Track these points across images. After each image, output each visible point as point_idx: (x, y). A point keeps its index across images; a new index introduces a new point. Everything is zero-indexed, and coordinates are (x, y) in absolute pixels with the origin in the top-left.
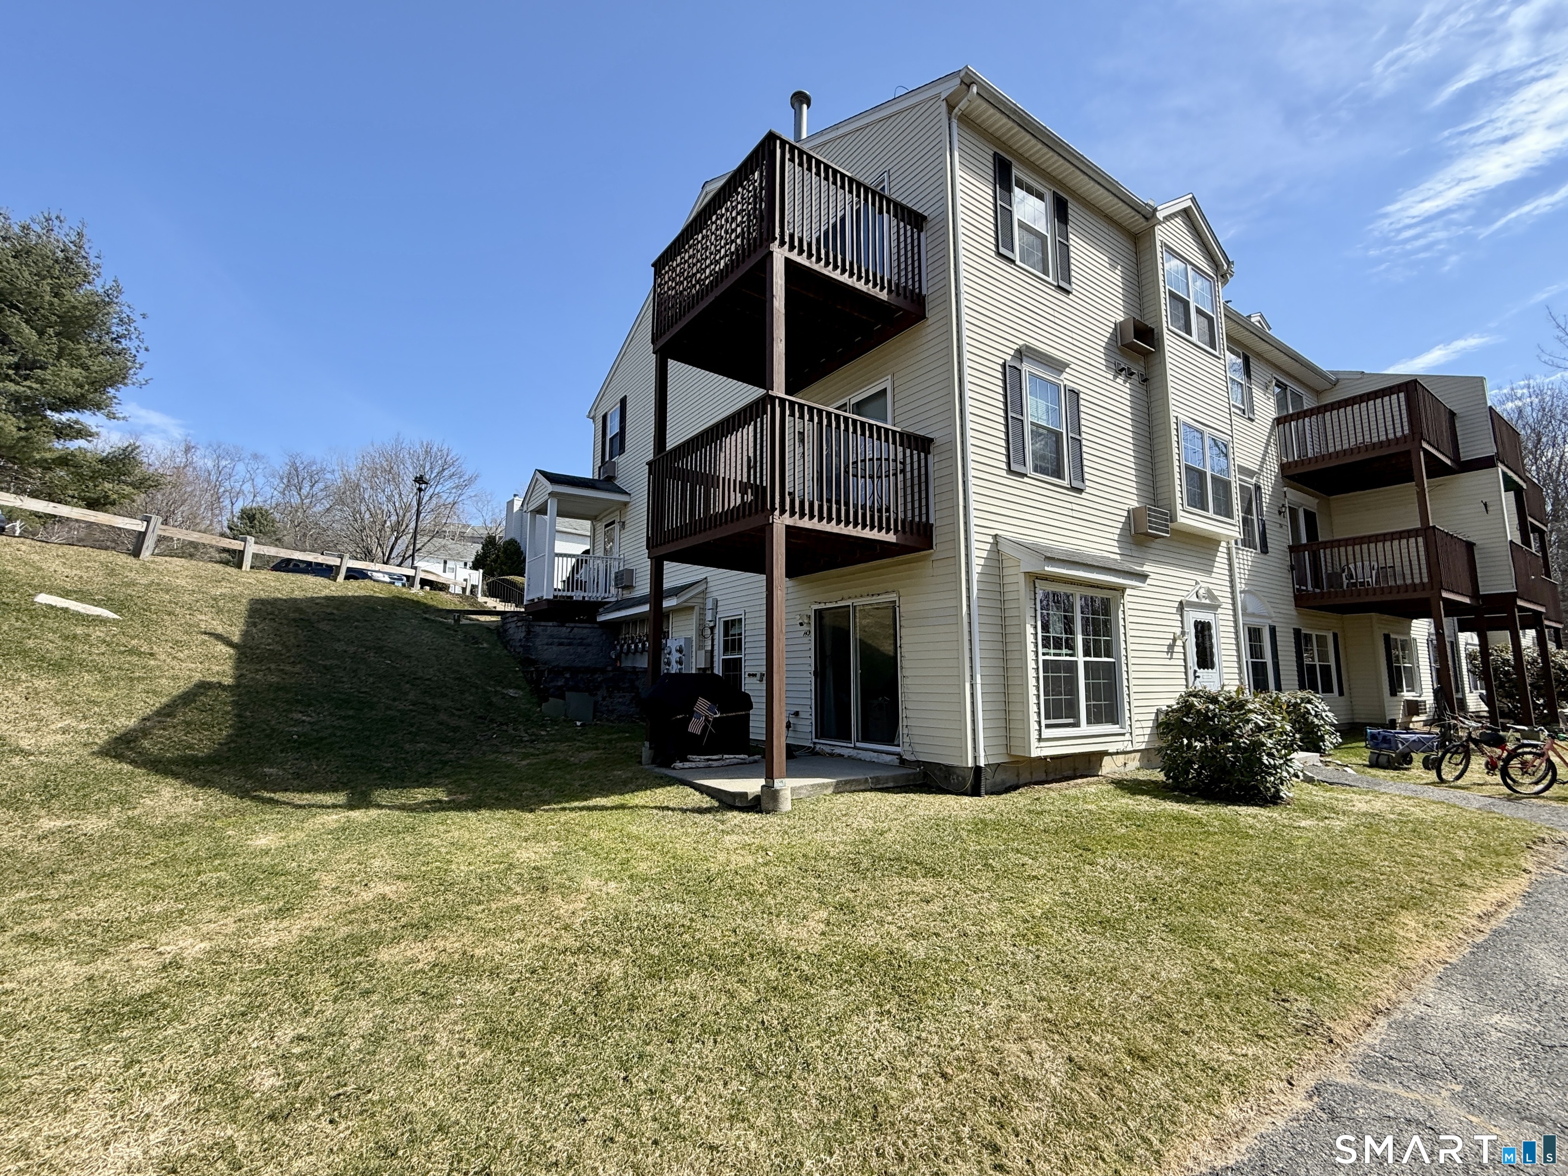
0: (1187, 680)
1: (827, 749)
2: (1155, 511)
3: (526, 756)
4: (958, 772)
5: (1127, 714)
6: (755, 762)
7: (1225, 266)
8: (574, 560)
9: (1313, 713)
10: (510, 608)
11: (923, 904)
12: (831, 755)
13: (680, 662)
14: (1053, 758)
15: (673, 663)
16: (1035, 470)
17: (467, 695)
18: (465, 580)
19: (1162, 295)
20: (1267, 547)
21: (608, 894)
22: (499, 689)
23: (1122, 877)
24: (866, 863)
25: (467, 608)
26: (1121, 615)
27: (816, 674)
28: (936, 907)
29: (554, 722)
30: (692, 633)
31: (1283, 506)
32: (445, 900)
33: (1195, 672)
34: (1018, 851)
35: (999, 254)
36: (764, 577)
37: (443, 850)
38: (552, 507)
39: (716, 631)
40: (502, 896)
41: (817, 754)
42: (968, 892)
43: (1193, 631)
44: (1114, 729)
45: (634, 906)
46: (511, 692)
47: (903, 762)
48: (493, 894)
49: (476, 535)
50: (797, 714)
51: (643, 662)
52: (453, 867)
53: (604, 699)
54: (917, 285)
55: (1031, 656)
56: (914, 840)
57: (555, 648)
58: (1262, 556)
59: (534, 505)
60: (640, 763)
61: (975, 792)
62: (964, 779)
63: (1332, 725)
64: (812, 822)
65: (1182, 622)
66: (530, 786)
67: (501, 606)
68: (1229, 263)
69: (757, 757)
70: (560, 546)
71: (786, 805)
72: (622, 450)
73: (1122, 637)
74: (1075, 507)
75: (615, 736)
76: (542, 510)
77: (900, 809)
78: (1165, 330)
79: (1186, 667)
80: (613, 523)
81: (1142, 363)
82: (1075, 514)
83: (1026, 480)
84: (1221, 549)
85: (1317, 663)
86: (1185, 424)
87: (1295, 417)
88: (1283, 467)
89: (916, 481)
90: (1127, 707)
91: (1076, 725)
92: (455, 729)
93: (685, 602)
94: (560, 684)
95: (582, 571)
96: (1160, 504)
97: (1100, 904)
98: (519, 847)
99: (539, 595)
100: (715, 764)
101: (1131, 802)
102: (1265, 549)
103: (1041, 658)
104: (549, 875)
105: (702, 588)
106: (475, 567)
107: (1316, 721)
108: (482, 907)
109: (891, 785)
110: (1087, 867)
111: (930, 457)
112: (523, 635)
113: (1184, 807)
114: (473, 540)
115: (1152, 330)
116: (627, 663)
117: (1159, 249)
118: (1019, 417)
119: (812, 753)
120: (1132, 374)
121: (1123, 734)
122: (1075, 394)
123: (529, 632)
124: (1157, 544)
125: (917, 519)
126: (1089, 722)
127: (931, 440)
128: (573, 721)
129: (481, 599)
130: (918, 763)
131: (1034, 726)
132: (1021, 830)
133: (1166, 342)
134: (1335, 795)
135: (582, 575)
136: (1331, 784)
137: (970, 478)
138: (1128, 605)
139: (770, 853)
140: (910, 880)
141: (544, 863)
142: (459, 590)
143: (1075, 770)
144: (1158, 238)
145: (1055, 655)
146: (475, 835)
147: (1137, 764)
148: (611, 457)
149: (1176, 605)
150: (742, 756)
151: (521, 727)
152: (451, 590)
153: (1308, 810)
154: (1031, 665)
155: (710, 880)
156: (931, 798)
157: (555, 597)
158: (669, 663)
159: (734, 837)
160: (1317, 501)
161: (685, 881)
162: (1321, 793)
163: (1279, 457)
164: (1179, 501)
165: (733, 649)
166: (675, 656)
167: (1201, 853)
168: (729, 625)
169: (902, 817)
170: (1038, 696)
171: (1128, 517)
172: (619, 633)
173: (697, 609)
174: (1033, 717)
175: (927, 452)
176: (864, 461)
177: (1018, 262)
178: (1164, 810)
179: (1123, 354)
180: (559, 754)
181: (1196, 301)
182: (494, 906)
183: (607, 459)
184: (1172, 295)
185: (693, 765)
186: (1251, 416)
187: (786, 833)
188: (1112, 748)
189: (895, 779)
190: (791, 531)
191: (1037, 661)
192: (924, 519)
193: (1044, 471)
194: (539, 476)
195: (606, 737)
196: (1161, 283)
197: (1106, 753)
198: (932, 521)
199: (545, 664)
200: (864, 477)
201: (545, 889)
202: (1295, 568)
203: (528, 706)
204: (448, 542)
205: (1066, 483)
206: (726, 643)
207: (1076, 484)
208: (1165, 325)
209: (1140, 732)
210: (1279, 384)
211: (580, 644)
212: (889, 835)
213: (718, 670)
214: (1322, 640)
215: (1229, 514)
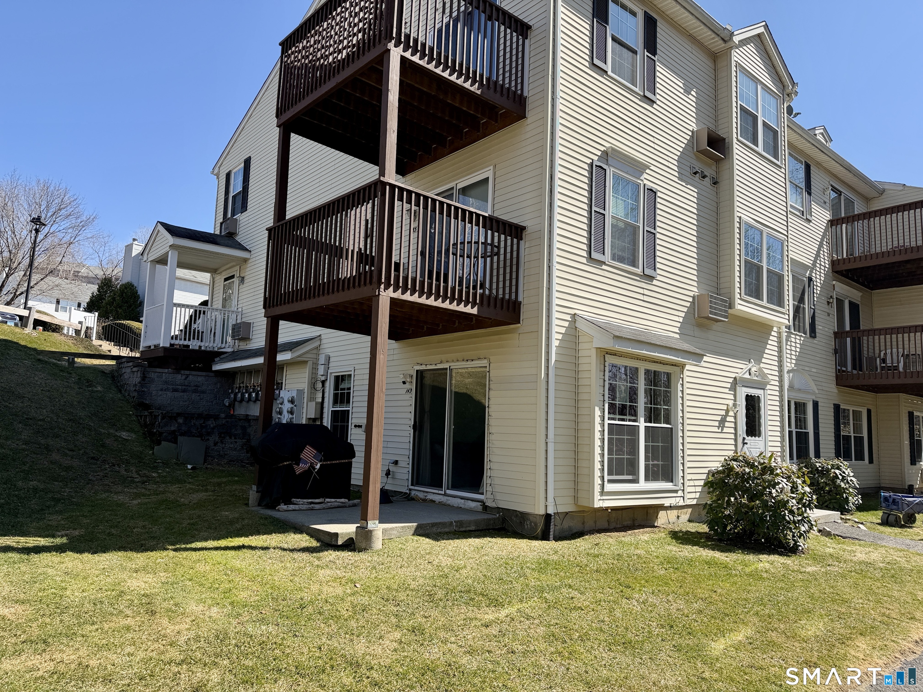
0: (736, 445)
1: (421, 495)
2: (716, 298)
3: (137, 496)
4: (531, 518)
5: (681, 474)
6: (354, 505)
7: (791, 87)
8: (192, 310)
9: (840, 477)
10: (125, 352)
11: (483, 629)
12: (424, 500)
13: (291, 412)
14: (614, 509)
15: (285, 413)
16: (613, 259)
17: (81, 436)
18: (80, 323)
19: (734, 109)
20: (815, 333)
21: (210, 617)
22: (111, 431)
23: (650, 608)
24: (440, 594)
25: (82, 350)
26: (680, 388)
27: (414, 427)
28: (494, 630)
29: (166, 464)
30: (304, 385)
31: (831, 297)
32: (61, 621)
33: (744, 439)
34: (570, 587)
35: (593, 65)
36: (369, 338)
37: (58, 579)
38: (173, 258)
39: (327, 384)
40: (114, 618)
41: (413, 499)
42: (522, 619)
43: (744, 403)
44: (668, 486)
45: (233, 626)
46: (124, 435)
47: (485, 508)
48: (105, 616)
49: (91, 275)
50: (396, 463)
51: (255, 410)
52: (68, 593)
53: (216, 444)
54: (519, 87)
55: (598, 420)
56: (485, 576)
57: (169, 394)
58: (811, 340)
59: (155, 254)
60: (247, 505)
61: (545, 537)
62: (536, 524)
63: (855, 488)
64: (399, 558)
65: (735, 396)
66: (141, 524)
67: (115, 351)
68: (794, 84)
69: (356, 501)
70: (179, 297)
71: (378, 543)
72: (244, 208)
73: (680, 407)
74: (646, 292)
75: (224, 480)
76: (162, 261)
77: (478, 549)
78: (735, 140)
79: (736, 434)
80: (233, 277)
81: (714, 168)
82: (646, 298)
83: (604, 267)
84: (773, 333)
85: (852, 435)
86: (746, 223)
87: (846, 220)
88: (833, 263)
89: (508, 263)
90: (681, 467)
91: (636, 481)
92: (68, 469)
93: (299, 356)
94: (173, 428)
95: (200, 321)
96: (722, 291)
97: (627, 629)
98: (130, 577)
99: (156, 342)
100: (317, 506)
101: (674, 549)
102: (813, 333)
103: (607, 422)
104: (158, 600)
105: (315, 344)
106: (90, 308)
107: (843, 485)
108: (96, 627)
109: (473, 528)
110: (624, 601)
111: (522, 243)
112: (138, 380)
113: (718, 555)
114: (89, 280)
115: (724, 139)
116: (240, 411)
117: (734, 69)
118: (602, 211)
119: (408, 498)
120: (704, 177)
121: (676, 491)
122: (653, 192)
123: (144, 378)
124: (716, 326)
125: (507, 297)
126: (647, 479)
127: (523, 228)
128: (184, 464)
129: (96, 342)
130: (498, 509)
131: (598, 481)
132: (577, 569)
133: (735, 151)
134: (845, 547)
135: (199, 325)
136: (844, 538)
137: (555, 264)
138: (687, 379)
139: (357, 585)
140: (475, 609)
141: (153, 591)
142: (72, 333)
143: (634, 520)
144: (734, 59)
145: (620, 420)
146: (88, 566)
147: (687, 517)
148: (233, 214)
149: (731, 380)
150: (343, 500)
151: (133, 469)
152: (65, 331)
153: (818, 559)
154: (598, 428)
155: (302, 607)
156: (506, 541)
157: (172, 345)
158: (280, 413)
159: (328, 572)
160: (861, 294)
161: (281, 607)
162: (834, 546)
163: (831, 255)
164: (738, 290)
165: (342, 402)
166: (287, 406)
167: (719, 591)
168: (339, 380)
169: (477, 556)
170: (602, 455)
171: (693, 303)
172: (233, 383)
173: (310, 364)
174: (597, 473)
175: (520, 238)
176: (463, 243)
177: (610, 73)
178: (701, 556)
179: (698, 159)
180: (169, 495)
181: (764, 115)
182: (106, 626)
183: (229, 215)
184: (743, 109)
185: (296, 507)
186: (809, 217)
187: (374, 568)
188: (667, 503)
189: (476, 522)
190: (393, 301)
191: (603, 425)
192: (513, 297)
193: (621, 260)
194: (160, 227)
195: (215, 480)
196: (734, 99)
197: (661, 507)
198: (520, 299)
199: (159, 409)
200: (462, 256)
201: (153, 613)
202: (838, 351)
203: (141, 449)
204: (63, 283)
205: (639, 271)
206: (336, 396)
207: (648, 272)
208: (735, 135)
209: (692, 489)
210: (834, 189)
211: (195, 391)
212: (463, 572)
213: (327, 422)
214: (857, 415)
215: (780, 303)
